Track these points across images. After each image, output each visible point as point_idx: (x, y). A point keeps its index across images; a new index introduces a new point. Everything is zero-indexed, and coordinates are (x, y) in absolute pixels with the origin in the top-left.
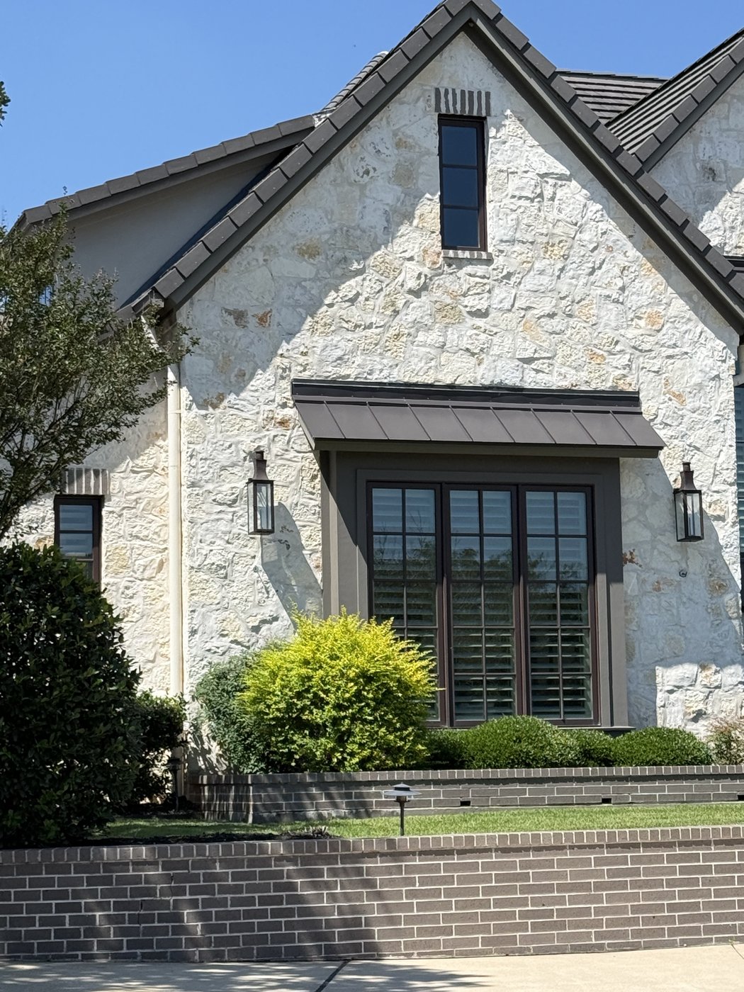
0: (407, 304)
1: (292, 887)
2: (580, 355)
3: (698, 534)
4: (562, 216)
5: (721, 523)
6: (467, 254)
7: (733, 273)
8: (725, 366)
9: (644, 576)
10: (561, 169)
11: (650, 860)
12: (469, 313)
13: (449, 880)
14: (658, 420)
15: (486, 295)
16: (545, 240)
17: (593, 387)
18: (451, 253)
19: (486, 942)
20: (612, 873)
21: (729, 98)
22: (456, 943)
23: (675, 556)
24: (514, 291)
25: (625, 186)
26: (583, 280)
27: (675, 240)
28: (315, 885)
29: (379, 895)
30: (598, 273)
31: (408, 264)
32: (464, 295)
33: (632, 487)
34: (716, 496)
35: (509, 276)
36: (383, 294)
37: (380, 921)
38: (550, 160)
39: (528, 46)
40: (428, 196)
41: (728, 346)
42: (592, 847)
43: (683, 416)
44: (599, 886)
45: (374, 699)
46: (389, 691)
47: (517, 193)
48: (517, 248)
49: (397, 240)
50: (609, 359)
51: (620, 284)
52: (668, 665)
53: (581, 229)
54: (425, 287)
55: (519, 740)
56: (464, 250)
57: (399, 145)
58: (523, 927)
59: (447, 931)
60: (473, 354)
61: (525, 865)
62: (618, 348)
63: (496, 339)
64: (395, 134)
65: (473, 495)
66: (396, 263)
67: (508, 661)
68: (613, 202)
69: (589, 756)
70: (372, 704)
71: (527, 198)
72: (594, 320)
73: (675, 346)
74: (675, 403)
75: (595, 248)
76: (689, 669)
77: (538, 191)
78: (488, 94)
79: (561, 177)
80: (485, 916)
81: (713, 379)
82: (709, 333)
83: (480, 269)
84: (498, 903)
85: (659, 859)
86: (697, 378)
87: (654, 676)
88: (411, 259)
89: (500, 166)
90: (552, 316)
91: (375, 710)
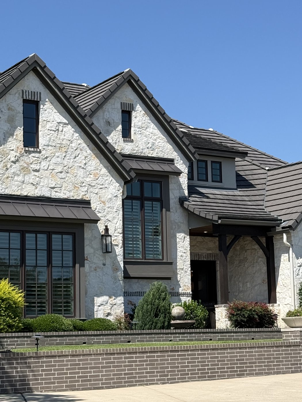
0: (11, 166)
1: (4, 368)
2: (71, 187)
3: (110, 250)
4: (65, 137)
5: (117, 247)
6: (32, 149)
7: (123, 160)
8: (119, 192)
9: (91, 265)
10: (65, 121)
11: (119, 358)
12: (33, 170)
13: (55, 366)
14: (96, 211)
15: (39, 164)
16: (59, 145)
17: (75, 198)
18: (27, 149)
19: (66, 386)
20: (107, 363)
21: (115, 97)
22: (56, 387)
23: (102, 258)
24: (48, 163)
25: (87, 128)
26: (72, 160)
27: (104, 148)
28: (11, 368)
29: (33, 371)
30: (77, 158)
31: (12, 152)
32: (31, 164)
33: (88, 234)
34: (116, 238)
35: (47, 158)
36: (3, 162)
37: (32, 380)
38: (61, 117)
39: (55, 77)
40: (19, 128)
41: (120, 185)
42: (100, 354)
43: (105, 209)
44: (102, 367)
45: (5, 308)
46: (10, 305)
47: (50, 129)
48: (50, 148)
49: (8, 143)
50: (81, 188)
51: (85, 162)
52: (98, 296)
53: (71, 143)
54: (17, 161)
55: (53, 322)
56: (31, 148)
57: (9, 109)
58: (78, 381)
59: (54, 383)
60: (34, 185)
61: (79, 360)
62: (84, 185)
63: (42, 180)
64: (8, 105)
65: (34, 235)
66: (8, 151)
67: (44, 295)
68: (83, 133)
70: (4, 309)
71: (53, 131)
72: (75, 174)
73: (103, 185)
74: (102, 205)
75: (76, 149)
76: (105, 298)
77: (57, 128)
78: (40, 93)
79: (65, 124)
80: (66, 378)
81: (115, 197)
82: (114, 181)
83: (37, 155)
84: (70, 373)
85: (121, 358)
86: (110, 197)
87: (94, 301)
88: (13, 150)
89: (44, 119)
90: (61, 172)
91: (5, 311)
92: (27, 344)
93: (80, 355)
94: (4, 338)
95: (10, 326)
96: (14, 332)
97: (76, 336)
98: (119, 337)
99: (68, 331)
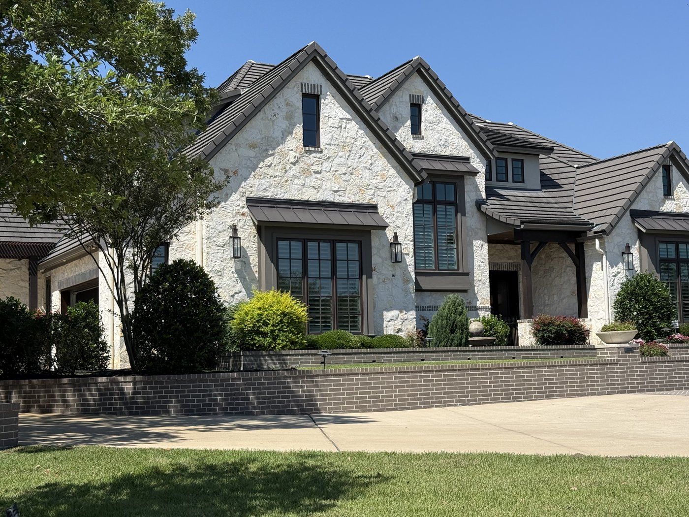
0: (290, 168)
1: (289, 387)
2: (356, 190)
3: (400, 260)
4: (349, 135)
5: (408, 256)
6: (313, 149)
7: (413, 159)
8: (409, 195)
9: (379, 276)
10: (348, 116)
11: (413, 377)
12: (314, 172)
13: (344, 385)
14: (384, 216)
15: (320, 165)
16: (343, 144)
17: (360, 202)
18: (307, 148)
19: (357, 407)
20: (400, 382)
21: (402, 89)
22: (346, 408)
23: (391, 269)
24: (331, 164)
25: (373, 124)
26: (356, 160)
27: (391, 146)
28: (298, 387)
29: (320, 391)
30: (362, 158)
31: (290, 152)
32: (312, 165)
33: (375, 242)
34: (406, 246)
35: (329, 158)
36: (281, 164)
37: (320, 400)
38: (345, 113)
39: (337, 68)
40: (298, 125)
41: (410, 187)
42: (393, 372)
43: (393, 214)
44: (396, 387)
45: (287, 323)
46: (293, 320)
47: (332, 126)
48: (332, 147)
49: (286, 143)
50: (367, 191)
51: (370, 162)
52: (388, 310)
53: (356, 140)
54: (297, 162)
55: (339, 339)
56: (312, 147)
57: (287, 105)
58: (370, 402)
59: (343, 403)
60: (315, 189)
61: (370, 379)
62: (370, 187)
63: (324, 183)
64: (286, 101)
65: (317, 244)
66: (286, 152)
67: (329, 309)
68: (368, 130)
69: (364, 345)
70: (287, 325)
71: (336, 127)
72: (361, 176)
73: (391, 187)
74: (391, 209)
75: (361, 148)
76: (395, 313)
77: (340, 125)
78: (321, 86)
79: (348, 120)
80: (357, 398)
81: (405, 200)
82: (403, 182)
83: (318, 155)
84: (361, 393)
85: (416, 377)
86: (399, 200)
87: (383, 315)
88: (292, 150)
89: (325, 114)
90: (345, 174)
91: (287, 327)
92: (312, 363)
93: (371, 373)
94: (287, 355)
95: (293, 343)
96: (298, 349)
97: (364, 353)
98: (412, 354)
99: (355, 348)
